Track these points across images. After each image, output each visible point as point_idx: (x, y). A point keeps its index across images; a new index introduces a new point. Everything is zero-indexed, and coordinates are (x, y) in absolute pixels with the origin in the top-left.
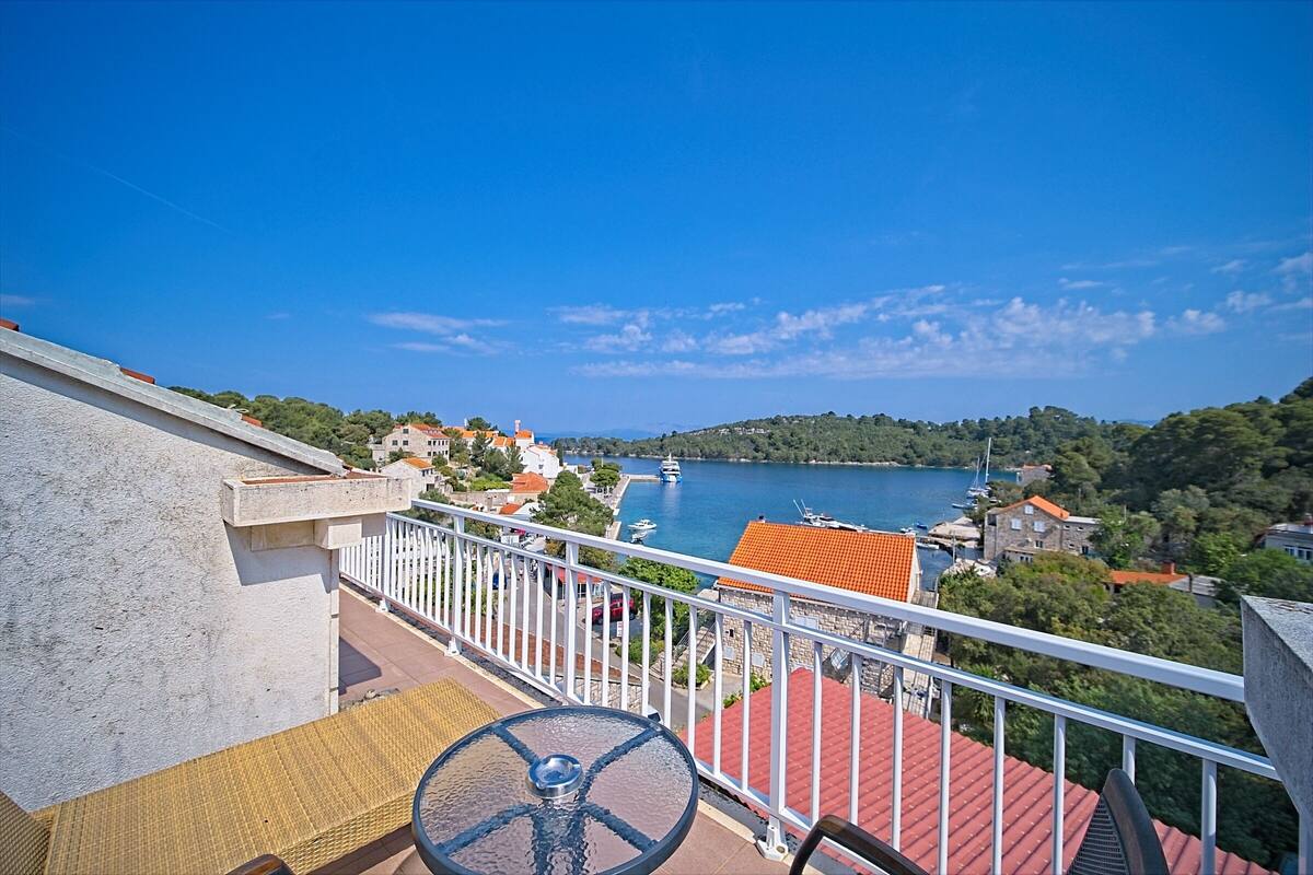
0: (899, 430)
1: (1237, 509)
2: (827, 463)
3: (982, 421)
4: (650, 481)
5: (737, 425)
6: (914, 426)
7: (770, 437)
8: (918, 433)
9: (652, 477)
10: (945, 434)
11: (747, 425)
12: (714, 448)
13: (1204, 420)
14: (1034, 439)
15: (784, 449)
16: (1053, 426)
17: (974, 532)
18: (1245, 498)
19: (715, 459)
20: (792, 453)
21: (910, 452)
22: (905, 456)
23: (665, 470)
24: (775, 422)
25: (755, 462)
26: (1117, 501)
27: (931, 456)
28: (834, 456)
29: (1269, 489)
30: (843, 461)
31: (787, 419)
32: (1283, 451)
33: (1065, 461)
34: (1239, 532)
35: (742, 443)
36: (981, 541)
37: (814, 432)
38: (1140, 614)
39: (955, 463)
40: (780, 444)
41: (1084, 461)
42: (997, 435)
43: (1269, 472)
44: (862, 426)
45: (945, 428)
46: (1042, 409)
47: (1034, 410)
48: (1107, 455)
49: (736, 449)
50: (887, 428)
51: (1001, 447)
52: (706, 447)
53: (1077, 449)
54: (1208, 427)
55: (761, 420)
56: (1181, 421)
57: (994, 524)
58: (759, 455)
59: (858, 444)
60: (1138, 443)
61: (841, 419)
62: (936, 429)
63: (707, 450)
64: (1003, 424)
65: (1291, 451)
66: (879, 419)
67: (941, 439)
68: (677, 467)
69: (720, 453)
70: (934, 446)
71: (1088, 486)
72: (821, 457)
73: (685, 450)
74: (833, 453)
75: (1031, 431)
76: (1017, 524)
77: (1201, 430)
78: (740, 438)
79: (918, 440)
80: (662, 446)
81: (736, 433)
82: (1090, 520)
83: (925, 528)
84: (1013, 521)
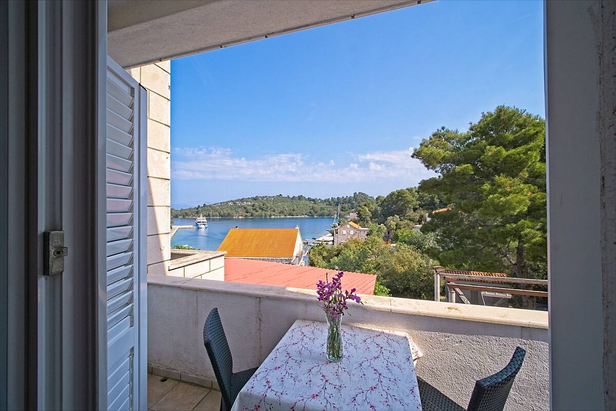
0: (308, 202)
1: (406, 221)
2: (279, 217)
3: (338, 198)
4: (190, 228)
5: (238, 200)
6: (314, 200)
7: (253, 206)
8: (315, 203)
9: (191, 226)
10: (325, 203)
11: (242, 200)
12: (226, 212)
13: (399, 193)
14: (355, 205)
15: (260, 211)
16: (361, 199)
17: (332, 238)
18: (408, 218)
19: (226, 217)
20: (264, 213)
21: (312, 211)
22: (310, 213)
23: (199, 222)
24: (255, 199)
25: (246, 218)
26: (376, 222)
27: (320, 212)
28: (282, 214)
29: (414, 214)
30: (285, 216)
31: (261, 197)
32: (418, 202)
33: (362, 209)
34: (406, 228)
35: (240, 209)
36: (333, 241)
37: (273, 204)
38: (368, 247)
39: (328, 215)
40: (258, 209)
41: (367, 209)
42: (343, 204)
43: (415, 210)
44: (293, 201)
45: (325, 201)
46: (358, 193)
47: (355, 194)
48: (374, 206)
49: (237, 212)
50: (304, 201)
51: (345, 208)
52: (222, 211)
53: (365, 205)
54: (400, 195)
55: (249, 198)
56: (393, 194)
57: (337, 233)
58: (248, 214)
59: (292, 208)
60: (383, 202)
61: (285, 197)
62: (322, 201)
63: (222, 213)
64: (345, 199)
65: (420, 202)
66: (300, 198)
67: (323, 205)
68: (205, 221)
69: (229, 214)
70: (321, 208)
71: (368, 218)
72: (276, 215)
73: (210, 213)
74: (282, 212)
75: (354, 201)
76: (345, 232)
77: (398, 196)
78: (239, 207)
79: (315, 206)
80: (197, 211)
81: (236, 204)
82: (367, 229)
83: (315, 239)
84: (344, 231)
